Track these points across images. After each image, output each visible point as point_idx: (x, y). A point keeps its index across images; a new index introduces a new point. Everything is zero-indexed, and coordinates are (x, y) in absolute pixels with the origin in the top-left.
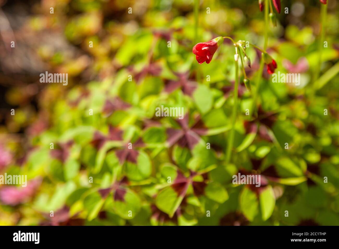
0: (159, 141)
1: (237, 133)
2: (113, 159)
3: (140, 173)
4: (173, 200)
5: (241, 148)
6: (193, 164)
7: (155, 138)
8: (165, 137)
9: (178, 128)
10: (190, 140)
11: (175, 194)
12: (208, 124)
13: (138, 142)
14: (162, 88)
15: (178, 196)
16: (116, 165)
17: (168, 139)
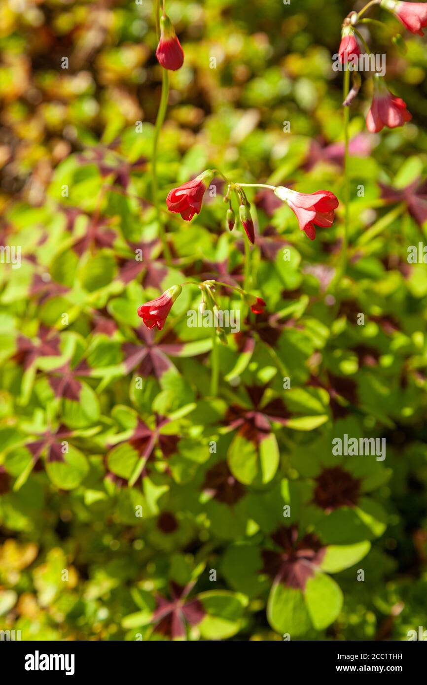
0: (113, 362)
1: (226, 350)
2: (45, 390)
3: (85, 416)
4: (133, 460)
5: (232, 377)
6: (160, 404)
7: (106, 360)
8: (120, 356)
9: (139, 343)
10: (157, 364)
11: (135, 453)
12: (183, 336)
13: (81, 365)
14: (116, 273)
15: (141, 455)
16: (50, 399)
17: (125, 359)
